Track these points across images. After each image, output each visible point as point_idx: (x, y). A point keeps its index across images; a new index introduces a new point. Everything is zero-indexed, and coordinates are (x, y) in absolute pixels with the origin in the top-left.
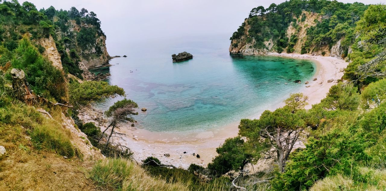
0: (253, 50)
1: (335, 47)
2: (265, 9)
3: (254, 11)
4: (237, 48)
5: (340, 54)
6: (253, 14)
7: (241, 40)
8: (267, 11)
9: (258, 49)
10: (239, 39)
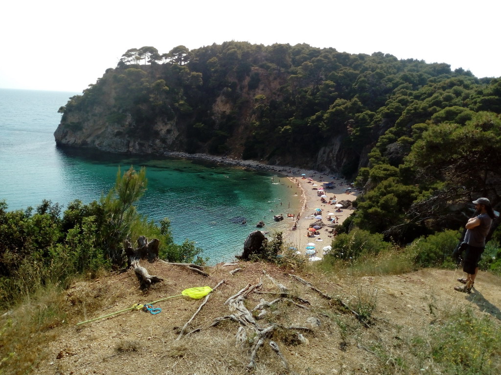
0: (125, 142)
1: (328, 150)
2: (160, 53)
3: (133, 55)
4: (79, 133)
5: (339, 165)
6: (129, 61)
7: (94, 115)
8: (166, 59)
9: (139, 140)
10: (87, 112)
